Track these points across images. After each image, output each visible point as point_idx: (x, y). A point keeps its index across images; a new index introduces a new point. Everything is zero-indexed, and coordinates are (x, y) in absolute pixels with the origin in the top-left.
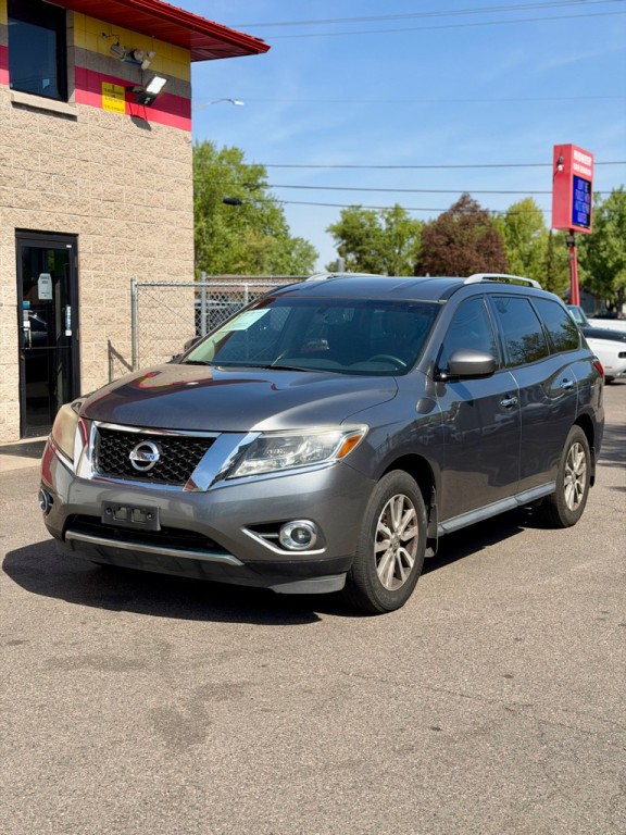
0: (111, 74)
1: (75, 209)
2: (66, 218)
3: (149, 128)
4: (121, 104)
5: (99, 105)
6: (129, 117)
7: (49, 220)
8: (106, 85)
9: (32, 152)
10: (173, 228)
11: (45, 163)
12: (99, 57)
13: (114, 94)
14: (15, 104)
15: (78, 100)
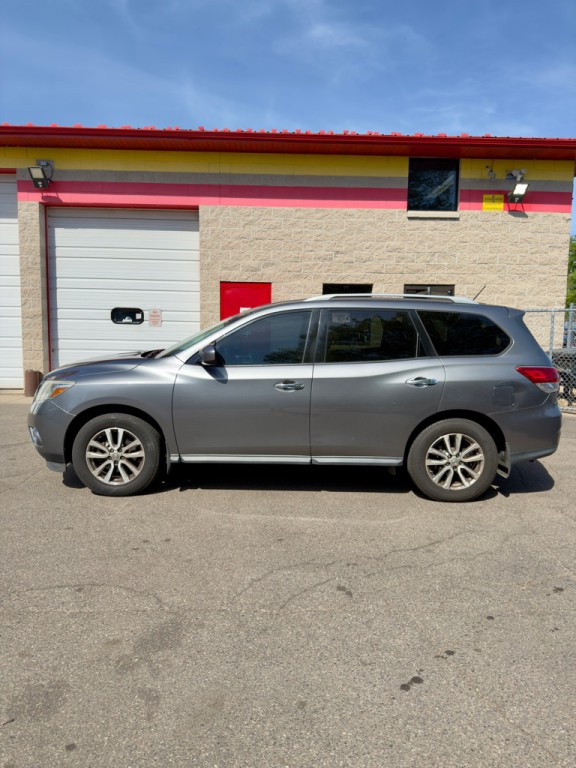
0: (492, 189)
1: (453, 271)
2: (444, 276)
3: (527, 217)
4: (501, 205)
5: (480, 208)
6: (507, 212)
7: (432, 278)
8: (485, 196)
9: (421, 242)
10: (544, 276)
11: (430, 247)
12: (482, 181)
13: (493, 200)
14: (410, 218)
15: (462, 209)
